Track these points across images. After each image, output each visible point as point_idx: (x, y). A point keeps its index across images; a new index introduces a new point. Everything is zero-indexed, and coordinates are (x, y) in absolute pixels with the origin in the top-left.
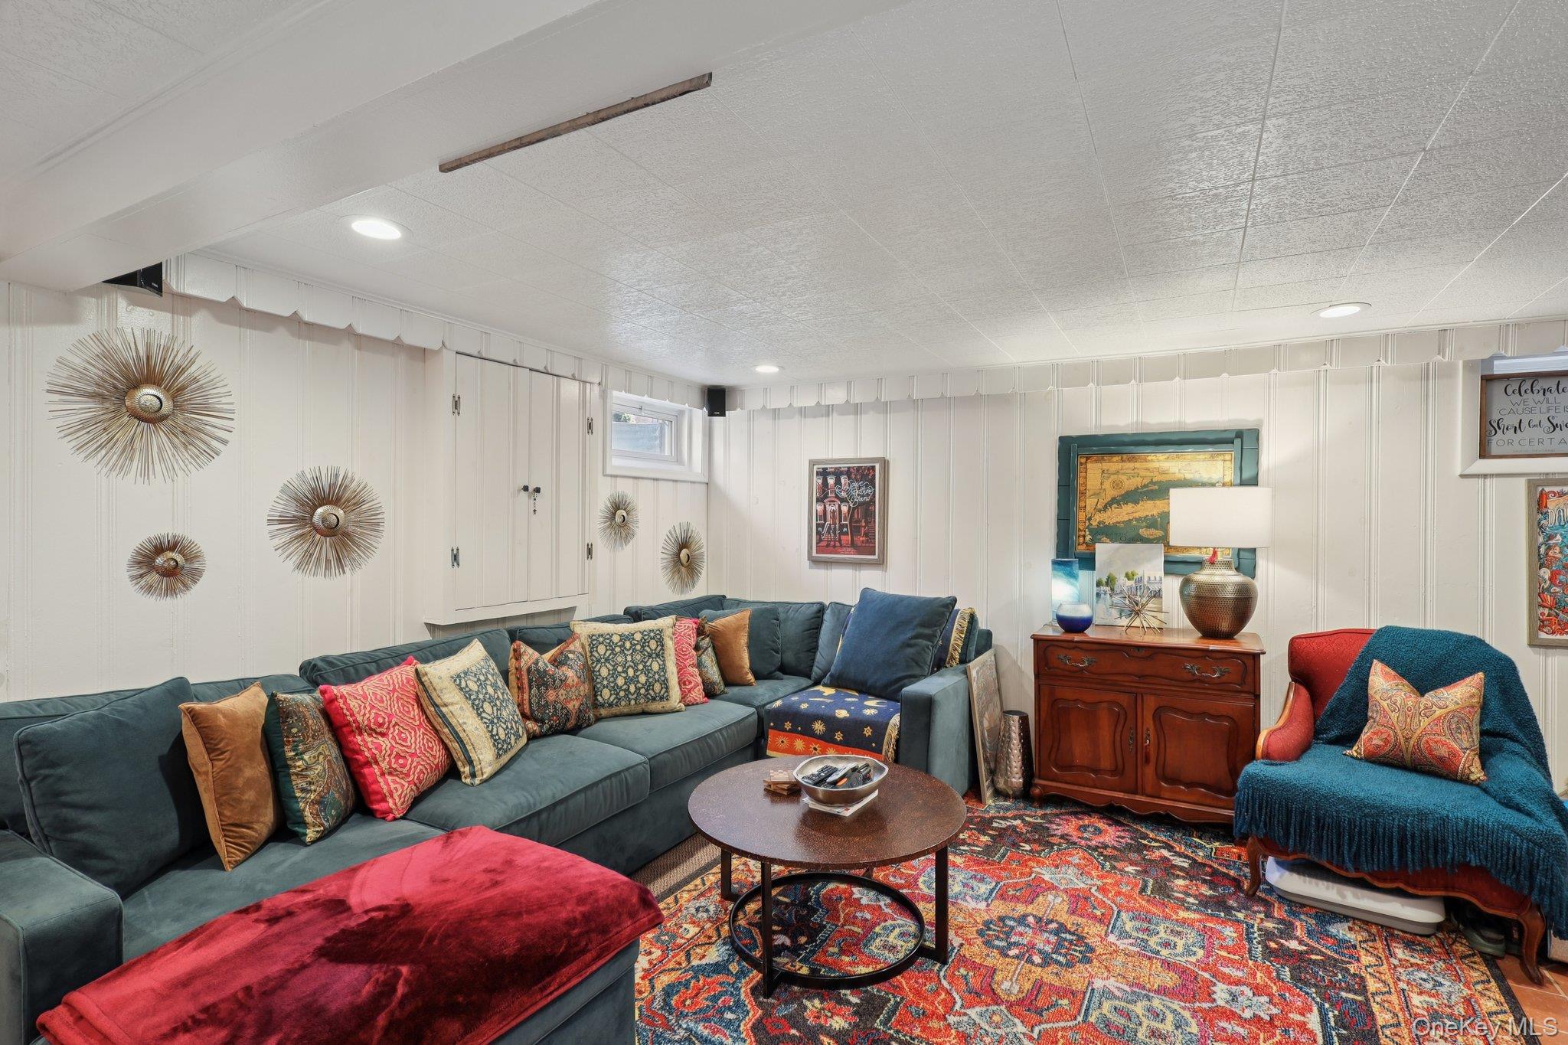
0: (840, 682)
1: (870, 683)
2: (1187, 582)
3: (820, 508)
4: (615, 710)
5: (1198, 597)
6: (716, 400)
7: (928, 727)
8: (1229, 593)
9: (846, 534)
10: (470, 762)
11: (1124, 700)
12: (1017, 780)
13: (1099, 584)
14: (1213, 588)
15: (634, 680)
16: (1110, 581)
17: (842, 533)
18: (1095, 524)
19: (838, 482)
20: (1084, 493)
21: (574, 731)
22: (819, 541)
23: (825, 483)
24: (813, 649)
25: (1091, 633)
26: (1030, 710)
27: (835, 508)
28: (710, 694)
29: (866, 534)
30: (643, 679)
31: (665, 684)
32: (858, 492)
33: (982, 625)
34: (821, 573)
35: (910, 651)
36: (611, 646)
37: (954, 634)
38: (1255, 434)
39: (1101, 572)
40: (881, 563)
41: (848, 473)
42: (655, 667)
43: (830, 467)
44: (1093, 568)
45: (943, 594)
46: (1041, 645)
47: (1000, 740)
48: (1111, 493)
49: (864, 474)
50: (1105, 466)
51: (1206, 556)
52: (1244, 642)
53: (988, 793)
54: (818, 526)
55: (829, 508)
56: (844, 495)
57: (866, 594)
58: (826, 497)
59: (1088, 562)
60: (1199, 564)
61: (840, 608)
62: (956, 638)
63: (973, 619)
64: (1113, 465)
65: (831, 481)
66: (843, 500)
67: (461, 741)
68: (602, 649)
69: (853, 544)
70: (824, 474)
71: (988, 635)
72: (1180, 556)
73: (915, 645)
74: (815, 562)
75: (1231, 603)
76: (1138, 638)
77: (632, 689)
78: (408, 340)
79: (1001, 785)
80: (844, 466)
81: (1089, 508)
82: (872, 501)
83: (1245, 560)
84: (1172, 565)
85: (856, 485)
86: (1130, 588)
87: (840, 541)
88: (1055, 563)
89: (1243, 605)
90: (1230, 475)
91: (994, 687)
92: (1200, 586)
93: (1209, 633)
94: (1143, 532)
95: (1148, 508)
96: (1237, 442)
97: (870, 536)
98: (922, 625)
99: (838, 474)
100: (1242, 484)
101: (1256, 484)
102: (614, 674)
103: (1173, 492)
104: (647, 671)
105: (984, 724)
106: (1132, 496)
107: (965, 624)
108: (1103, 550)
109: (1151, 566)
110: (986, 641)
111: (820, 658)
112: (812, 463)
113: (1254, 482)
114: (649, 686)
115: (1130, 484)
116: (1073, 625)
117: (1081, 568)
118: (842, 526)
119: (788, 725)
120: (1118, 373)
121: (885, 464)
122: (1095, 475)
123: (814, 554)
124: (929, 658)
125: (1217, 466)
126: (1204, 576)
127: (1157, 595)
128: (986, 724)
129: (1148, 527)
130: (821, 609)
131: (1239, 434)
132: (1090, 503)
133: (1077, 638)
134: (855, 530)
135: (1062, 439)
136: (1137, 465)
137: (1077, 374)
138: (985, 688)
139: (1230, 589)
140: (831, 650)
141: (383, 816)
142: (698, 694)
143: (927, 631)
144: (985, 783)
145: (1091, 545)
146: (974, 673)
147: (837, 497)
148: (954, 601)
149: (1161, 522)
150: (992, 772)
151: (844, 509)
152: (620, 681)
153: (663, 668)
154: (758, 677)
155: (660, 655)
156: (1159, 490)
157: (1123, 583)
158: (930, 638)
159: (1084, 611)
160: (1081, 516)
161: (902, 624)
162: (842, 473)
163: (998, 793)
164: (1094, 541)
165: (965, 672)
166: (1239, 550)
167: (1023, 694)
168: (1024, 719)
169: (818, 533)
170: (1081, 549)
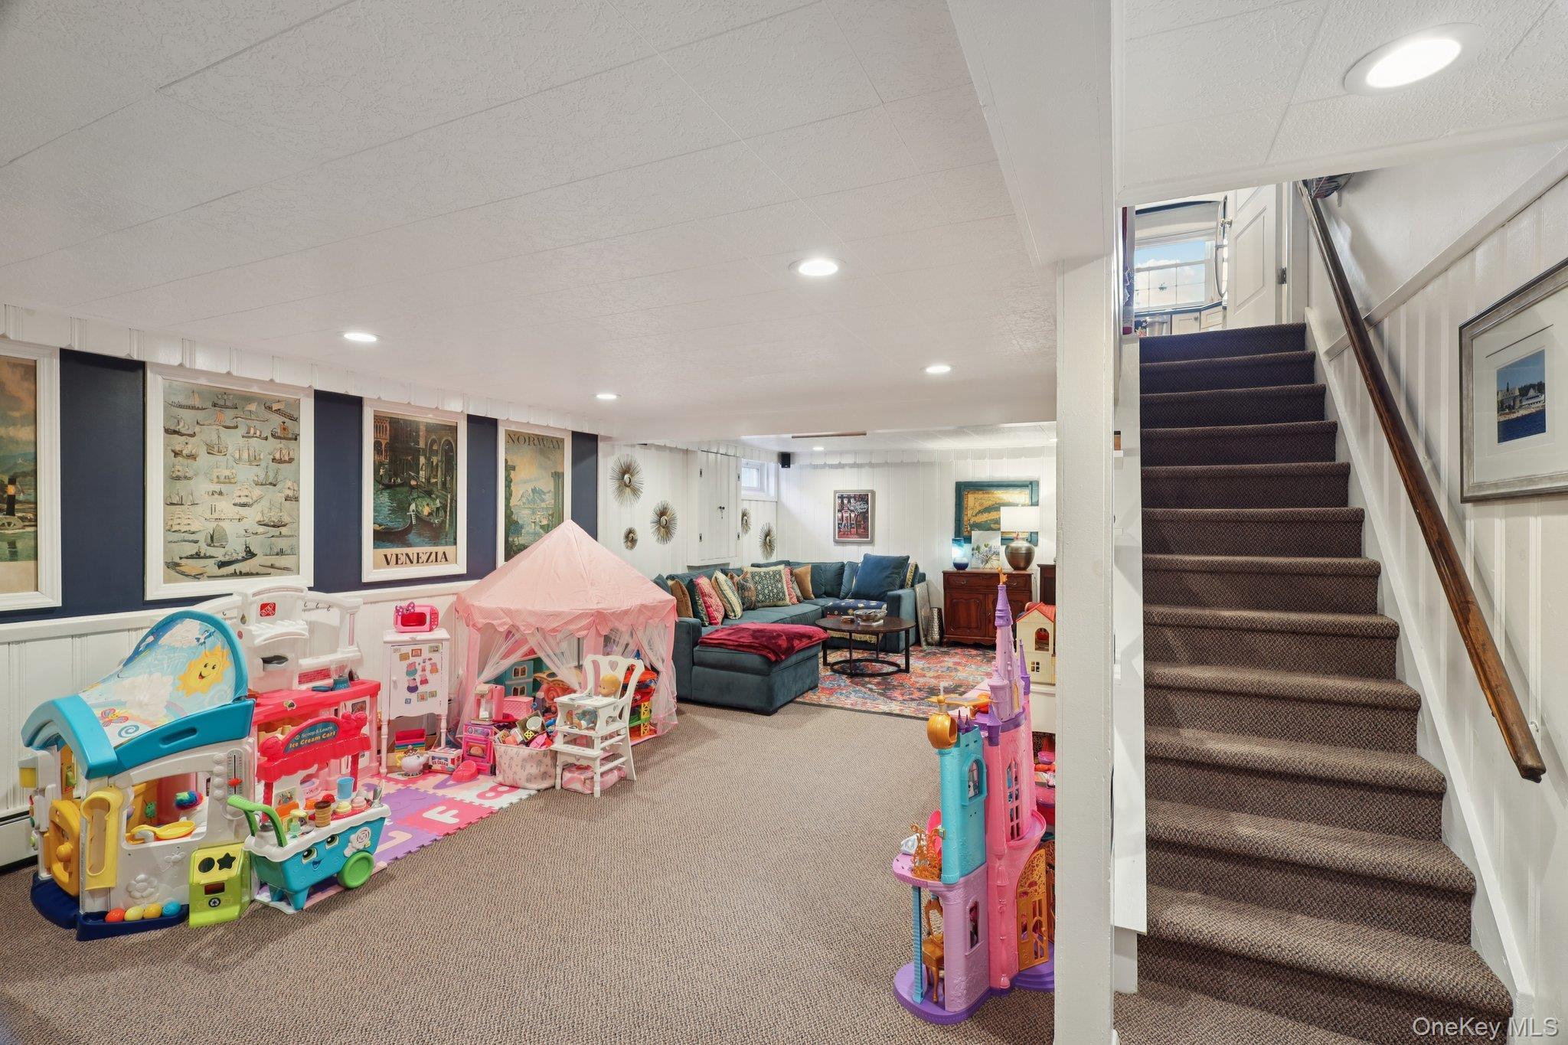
0: (857, 596)
1: (872, 594)
2: (1007, 547)
3: (840, 515)
4: (764, 604)
5: (1011, 553)
6: (785, 459)
7: (899, 608)
8: (1023, 551)
9: (854, 528)
10: (734, 611)
11: (981, 597)
12: (936, 637)
13: (973, 549)
14: (1017, 549)
15: (772, 591)
16: (978, 548)
17: (851, 528)
18: (971, 522)
19: (849, 502)
20: (966, 508)
21: (753, 609)
22: (840, 531)
23: (842, 502)
24: (840, 584)
25: (968, 570)
26: (942, 607)
27: (848, 515)
28: (799, 601)
29: (864, 528)
30: (775, 591)
31: (784, 593)
32: (859, 507)
33: (921, 570)
34: (840, 548)
35: (889, 579)
36: (760, 576)
37: (908, 574)
38: (1037, 483)
39: (974, 543)
40: (872, 542)
41: (854, 497)
42: (780, 586)
43: (845, 494)
44: (970, 542)
45: (904, 554)
46: (947, 576)
47: (929, 620)
48: (978, 508)
49: (863, 498)
50: (976, 496)
51: (1014, 535)
52: (1028, 571)
53: (924, 643)
54: (839, 524)
55: (845, 515)
56: (852, 508)
57: (866, 556)
58: (843, 509)
59: (968, 540)
60: (1012, 540)
61: (852, 565)
62: (909, 576)
63: (917, 567)
64: (979, 495)
65: (846, 501)
66: (852, 511)
67: (730, 604)
68: (757, 578)
69: (857, 533)
70: (842, 497)
71: (924, 575)
72: (1007, 536)
73: (891, 577)
74: (837, 542)
75: (1024, 555)
76: (987, 571)
77: (771, 595)
78: (668, 445)
79: (930, 640)
80: (852, 494)
81: (969, 516)
82: (867, 512)
83: (1033, 538)
84: (1005, 540)
85: (858, 503)
86: (986, 552)
87: (850, 531)
88: (953, 540)
89: (1029, 556)
90: (1028, 501)
91: (926, 598)
92: (1012, 548)
93: (1016, 568)
94: (992, 526)
95: (993, 515)
96: (1030, 486)
97: (866, 529)
98: (894, 568)
99: (849, 498)
100: (1032, 505)
101: (1038, 505)
102: (763, 589)
103: (1002, 509)
104: (777, 588)
105: (922, 613)
106: (988, 510)
107: (913, 569)
108: (975, 534)
109: (996, 542)
110: (923, 578)
111: (844, 589)
112: (836, 492)
113: (1037, 504)
114: (778, 594)
115: (987, 504)
116: (960, 567)
117: (965, 543)
118: (851, 524)
119: (836, 613)
120: (980, 455)
121: (873, 493)
122: (972, 500)
123: (837, 538)
124: (898, 582)
125: (1021, 496)
126: (1014, 544)
127: (998, 554)
128: (923, 613)
129: (994, 524)
130: (842, 566)
131: (1031, 483)
132: (970, 513)
133: (961, 571)
134: (858, 526)
135: (957, 483)
136: (990, 495)
137: (962, 455)
138: (923, 598)
139: (1024, 549)
140: (850, 583)
141: (716, 624)
142: (795, 600)
143: (897, 571)
144: (923, 639)
145: (970, 532)
146: (917, 590)
147: (849, 509)
148: (908, 558)
149: (997, 522)
150: (926, 636)
151: (853, 515)
152: (766, 591)
153: (782, 587)
154: (816, 597)
155: (780, 581)
156: (996, 508)
157: (983, 549)
158: (898, 573)
159: (965, 561)
160: (966, 519)
161: (885, 568)
162: (851, 497)
163: (928, 644)
164: (972, 530)
165: (914, 590)
166: (1031, 533)
167: (939, 599)
168: (940, 610)
169: (839, 528)
170: (966, 534)
